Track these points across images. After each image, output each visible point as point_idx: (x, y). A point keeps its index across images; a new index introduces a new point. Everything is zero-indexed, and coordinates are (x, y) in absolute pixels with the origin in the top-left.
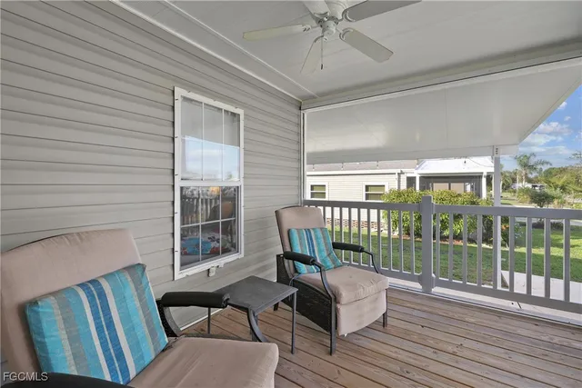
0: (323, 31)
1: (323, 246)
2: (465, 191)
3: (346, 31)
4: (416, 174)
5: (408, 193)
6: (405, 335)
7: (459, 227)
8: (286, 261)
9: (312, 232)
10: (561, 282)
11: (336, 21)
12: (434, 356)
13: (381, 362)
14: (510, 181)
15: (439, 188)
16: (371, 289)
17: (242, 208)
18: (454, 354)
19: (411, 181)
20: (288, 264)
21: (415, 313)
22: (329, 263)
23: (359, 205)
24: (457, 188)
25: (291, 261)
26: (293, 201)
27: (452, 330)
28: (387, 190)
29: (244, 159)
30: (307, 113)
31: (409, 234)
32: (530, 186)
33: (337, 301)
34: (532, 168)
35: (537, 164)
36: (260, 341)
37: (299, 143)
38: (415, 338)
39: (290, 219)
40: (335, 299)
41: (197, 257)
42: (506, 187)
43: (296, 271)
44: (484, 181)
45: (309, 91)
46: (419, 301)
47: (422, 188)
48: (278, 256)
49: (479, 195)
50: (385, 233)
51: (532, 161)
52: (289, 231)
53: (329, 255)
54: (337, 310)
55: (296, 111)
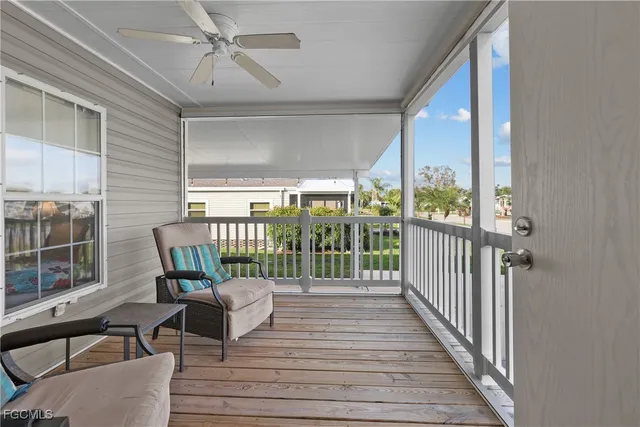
0: (214, 49)
1: (211, 263)
2: (337, 207)
3: (237, 54)
4: (298, 191)
5: (291, 211)
6: (289, 328)
7: (331, 239)
8: (168, 281)
9: (199, 249)
10: (388, 272)
11: (227, 42)
12: (310, 337)
13: (269, 353)
14: (368, 199)
15: (317, 205)
16: (259, 293)
17: (105, 229)
18: (324, 331)
19: (293, 198)
20: (171, 284)
21: (296, 310)
22: (218, 277)
23: (245, 220)
24: (331, 205)
25: (174, 281)
26: (173, 218)
27: (323, 316)
28: (271, 207)
29: (107, 167)
30: (187, 121)
31: (291, 249)
32: (380, 203)
33: (228, 308)
34: (381, 188)
35: (384, 185)
36: (151, 354)
37: (178, 154)
38: (296, 328)
39: (171, 237)
40: (227, 307)
41: (35, 295)
42: (365, 205)
43: (181, 290)
44: (349, 198)
45: (193, 100)
46: (299, 300)
47: (303, 205)
48: (158, 279)
49: (346, 211)
50: (270, 250)
51: (382, 183)
52: (171, 250)
53: (217, 270)
54: (228, 317)
55: (175, 117)
